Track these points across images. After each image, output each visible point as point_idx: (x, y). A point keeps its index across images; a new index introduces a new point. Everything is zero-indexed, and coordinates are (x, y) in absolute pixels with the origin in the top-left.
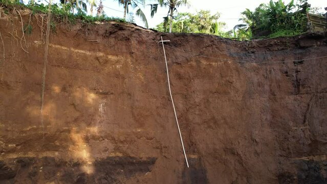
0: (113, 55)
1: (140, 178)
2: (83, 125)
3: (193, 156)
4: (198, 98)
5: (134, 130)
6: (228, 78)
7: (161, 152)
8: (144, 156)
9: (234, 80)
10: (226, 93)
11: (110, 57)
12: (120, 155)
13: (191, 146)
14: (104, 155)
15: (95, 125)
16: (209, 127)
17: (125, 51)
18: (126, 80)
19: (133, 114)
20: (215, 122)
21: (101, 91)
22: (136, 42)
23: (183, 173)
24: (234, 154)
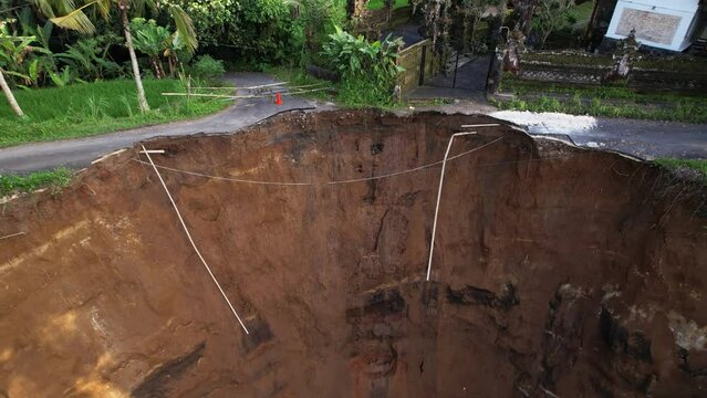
0: (63, 227)
1: (194, 371)
2: (87, 367)
3: (250, 318)
4: (240, 239)
5: (163, 328)
6: (278, 194)
7: (208, 331)
8: (189, 349)
9: (289, 196)
10: (279, 219)
11: (59, 236)
12: (160, 365)
13: (244, 305)
14: (140, 379)
15: (102, 353)
16: (263, 273)
17: (83, 207)
18: (114, 261)
19: (153, 309)
20: (270, 265)
21: (81, 303)
22: (97, 182)
23: (243, 341)
24: (299, 302)
